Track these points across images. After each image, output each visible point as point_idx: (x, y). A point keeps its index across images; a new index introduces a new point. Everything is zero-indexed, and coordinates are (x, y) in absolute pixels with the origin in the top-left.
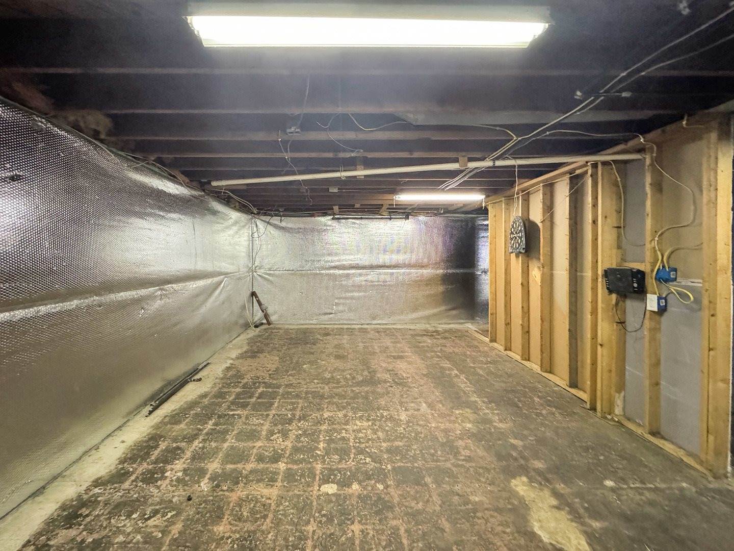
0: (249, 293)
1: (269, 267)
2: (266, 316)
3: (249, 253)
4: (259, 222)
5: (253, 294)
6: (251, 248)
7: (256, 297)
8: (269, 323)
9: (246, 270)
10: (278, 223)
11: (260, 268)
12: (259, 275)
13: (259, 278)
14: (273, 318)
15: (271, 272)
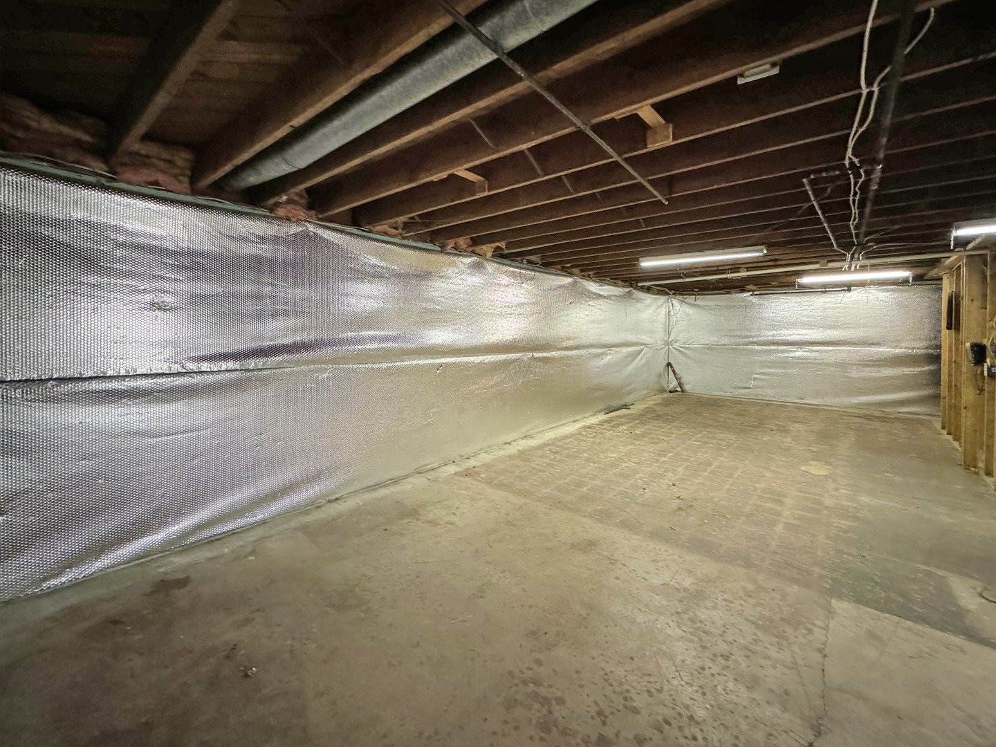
0: (665, 363)
1: (684, 341)
2: (680, 385)
3: (665, 328)
4: (675, 301)
5: (669, 364)
6: (667, 324)
7: (672, 367)
8: (683, 391)
9: (662, 343)
10: (693, 302)
11: (675, 342)
12: (674, 348)
13: (674, 350)
14: (687, 387)
15: (687, 346)
